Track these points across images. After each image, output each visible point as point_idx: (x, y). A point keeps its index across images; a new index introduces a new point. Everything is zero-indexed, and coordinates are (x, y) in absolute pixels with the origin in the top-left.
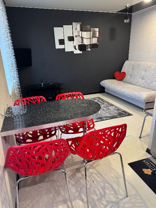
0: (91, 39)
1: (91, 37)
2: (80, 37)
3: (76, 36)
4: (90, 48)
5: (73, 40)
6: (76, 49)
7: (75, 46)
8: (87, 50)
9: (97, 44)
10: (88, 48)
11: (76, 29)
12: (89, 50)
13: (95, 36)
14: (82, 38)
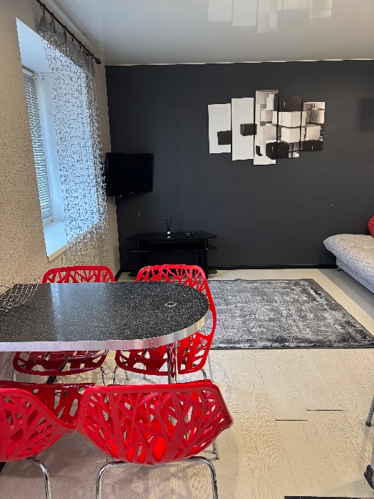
0: (303, 129)
1: (304, 124)
2: (274, 125)
3: (263, 124)
4: (299, 151)
5: (255, 133)
6: (260, 155)
7: (258, 148)
8: (290, 156)
9: (319, 141)
10: (292, 152)
11: (264, 106)
12: (296, 155)
13: (316, 120)
14: (278, 127)
